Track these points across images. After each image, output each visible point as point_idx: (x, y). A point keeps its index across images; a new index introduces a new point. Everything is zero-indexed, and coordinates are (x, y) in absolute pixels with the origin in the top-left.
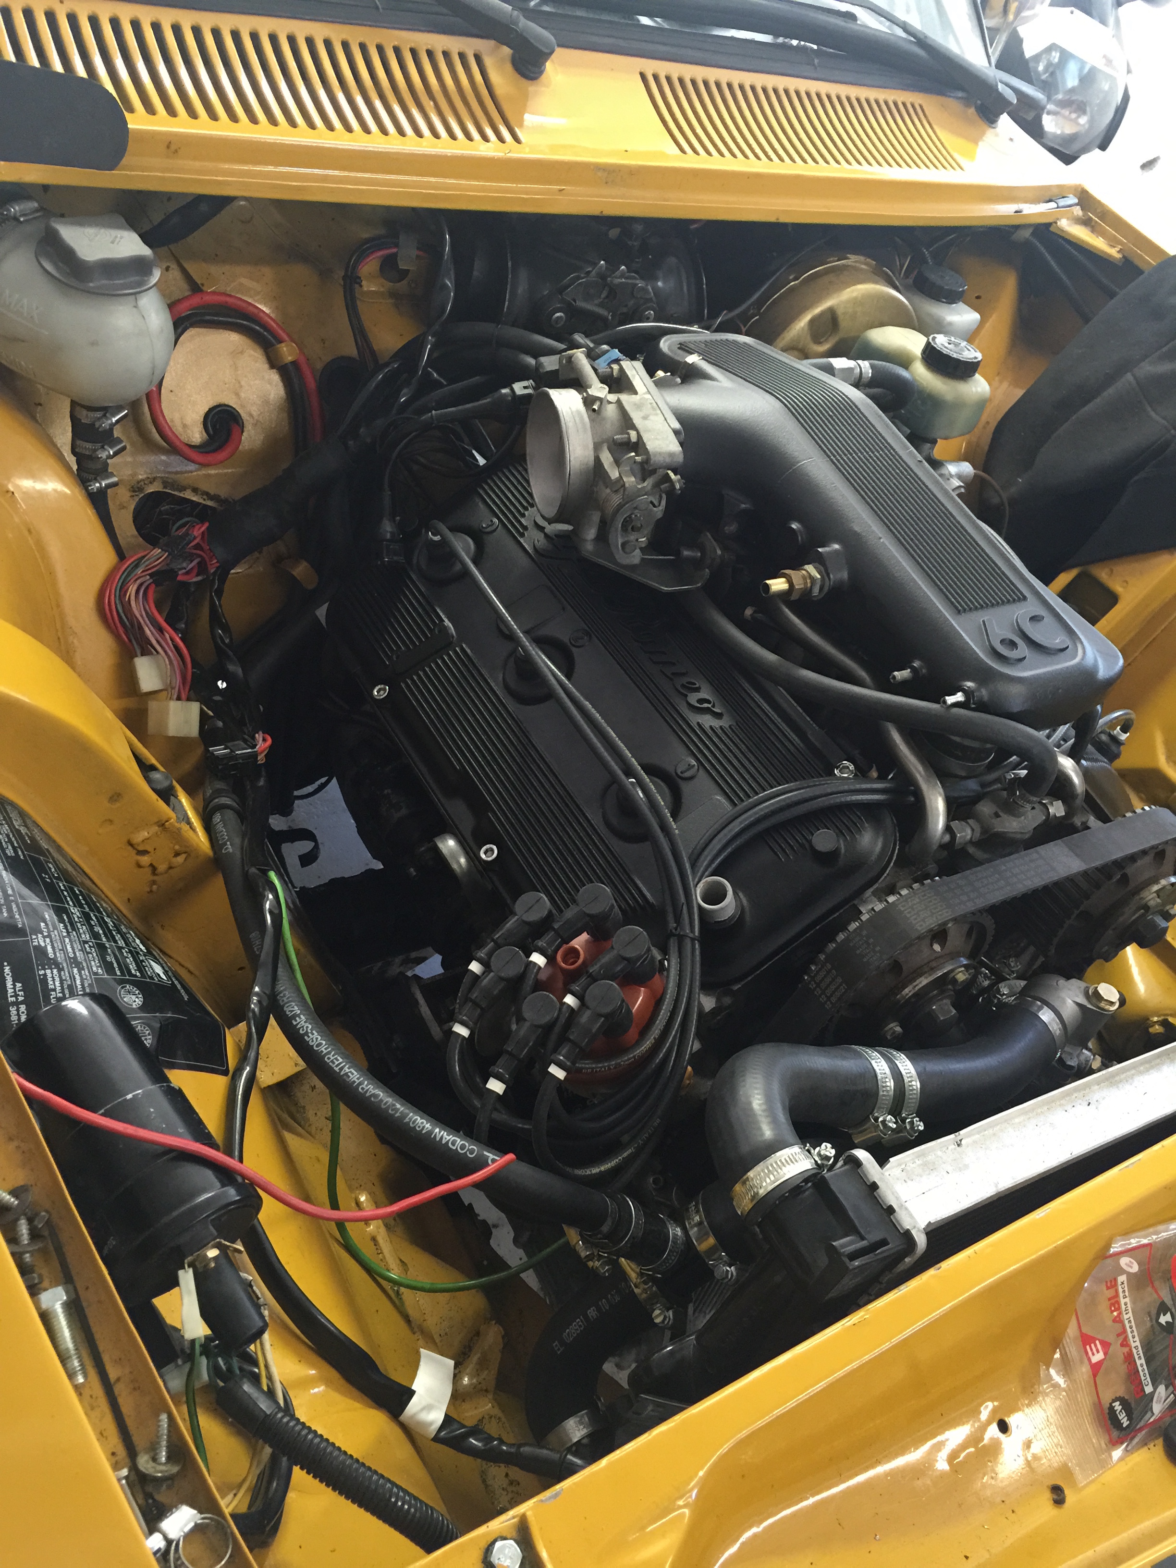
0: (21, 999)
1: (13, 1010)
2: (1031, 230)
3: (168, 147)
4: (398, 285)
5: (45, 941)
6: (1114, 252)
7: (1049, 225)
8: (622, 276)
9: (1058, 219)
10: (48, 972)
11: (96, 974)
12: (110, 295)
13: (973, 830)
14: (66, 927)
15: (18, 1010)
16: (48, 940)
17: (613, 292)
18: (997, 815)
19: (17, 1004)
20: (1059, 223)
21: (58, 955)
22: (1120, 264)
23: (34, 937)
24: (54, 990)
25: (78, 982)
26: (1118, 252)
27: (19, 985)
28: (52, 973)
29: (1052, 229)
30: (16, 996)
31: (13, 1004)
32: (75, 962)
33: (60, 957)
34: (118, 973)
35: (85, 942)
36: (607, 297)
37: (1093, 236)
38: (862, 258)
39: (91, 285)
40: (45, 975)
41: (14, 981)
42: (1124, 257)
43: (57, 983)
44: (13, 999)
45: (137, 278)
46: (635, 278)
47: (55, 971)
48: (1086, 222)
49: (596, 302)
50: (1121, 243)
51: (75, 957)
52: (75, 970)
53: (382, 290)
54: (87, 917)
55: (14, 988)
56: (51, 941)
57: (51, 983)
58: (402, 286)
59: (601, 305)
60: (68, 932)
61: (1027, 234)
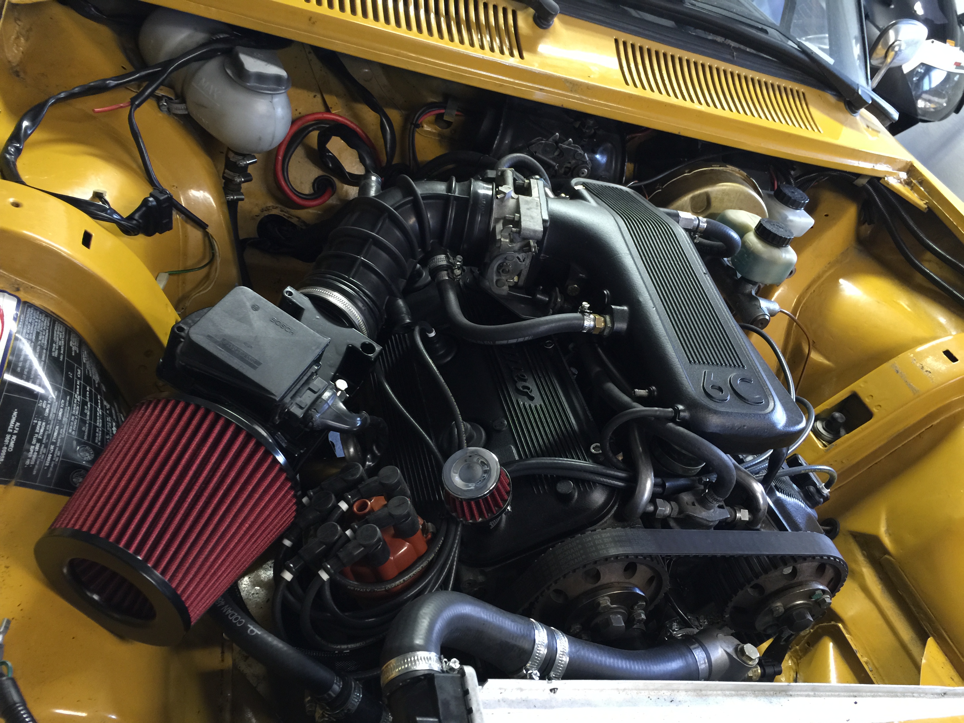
0: (15, 432)
1: (8, 437)
2: (867, 180)
3: (310, 20)
4: (445, 130)
5: (46, 406)
6: (922, 204)
7: (879, 179)
8: (569, 144)
9: (886, 176)
10: (39, 423)
11: (70, 434)
12: (256, 91)
13: (672, 509)
14: (65, 403)
15: (11, 438)
16: (49, 406)
17: (562, 153)
18: (693, 504)
19: (12, 434)
20: (886, 179)
21: (51, 415)
22: (926, 211)
23: (41, 401)
24: (38, 433)
25: (55, 434)
26: (925, 204)
27: (18, 424)
28: (41, 424)
29: (881, 181)
30: (14, 429)
31: (9, 433)
32: (60, 423)
33: (52, 416)
34: (85, 438)
35: (74, 415)
36: (558, 155)
37: (911, 192)
38: (737, 170)
39: (248, 84)
40: (37, 424)
41: (17, 421)
42: (928, 207)
43: (42, 431)
44: (11, 431)
45: (275, 87)
46: (578, 148)
47: (44, 424)
48: (908, 183)
49: (551, 157)
50: (928, 199)
51: (61, 421)
52: (57, 427)
53: (434, 131)
54: (84, 403)
55: (14, 425)
56: (51, 407)
57: (38, 429)
58: (447, 131)
59: (554, 159)
60: (65, 406)
61: (863, 182)
